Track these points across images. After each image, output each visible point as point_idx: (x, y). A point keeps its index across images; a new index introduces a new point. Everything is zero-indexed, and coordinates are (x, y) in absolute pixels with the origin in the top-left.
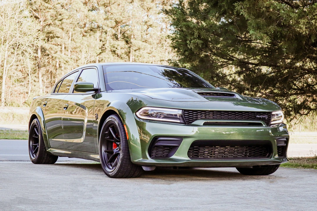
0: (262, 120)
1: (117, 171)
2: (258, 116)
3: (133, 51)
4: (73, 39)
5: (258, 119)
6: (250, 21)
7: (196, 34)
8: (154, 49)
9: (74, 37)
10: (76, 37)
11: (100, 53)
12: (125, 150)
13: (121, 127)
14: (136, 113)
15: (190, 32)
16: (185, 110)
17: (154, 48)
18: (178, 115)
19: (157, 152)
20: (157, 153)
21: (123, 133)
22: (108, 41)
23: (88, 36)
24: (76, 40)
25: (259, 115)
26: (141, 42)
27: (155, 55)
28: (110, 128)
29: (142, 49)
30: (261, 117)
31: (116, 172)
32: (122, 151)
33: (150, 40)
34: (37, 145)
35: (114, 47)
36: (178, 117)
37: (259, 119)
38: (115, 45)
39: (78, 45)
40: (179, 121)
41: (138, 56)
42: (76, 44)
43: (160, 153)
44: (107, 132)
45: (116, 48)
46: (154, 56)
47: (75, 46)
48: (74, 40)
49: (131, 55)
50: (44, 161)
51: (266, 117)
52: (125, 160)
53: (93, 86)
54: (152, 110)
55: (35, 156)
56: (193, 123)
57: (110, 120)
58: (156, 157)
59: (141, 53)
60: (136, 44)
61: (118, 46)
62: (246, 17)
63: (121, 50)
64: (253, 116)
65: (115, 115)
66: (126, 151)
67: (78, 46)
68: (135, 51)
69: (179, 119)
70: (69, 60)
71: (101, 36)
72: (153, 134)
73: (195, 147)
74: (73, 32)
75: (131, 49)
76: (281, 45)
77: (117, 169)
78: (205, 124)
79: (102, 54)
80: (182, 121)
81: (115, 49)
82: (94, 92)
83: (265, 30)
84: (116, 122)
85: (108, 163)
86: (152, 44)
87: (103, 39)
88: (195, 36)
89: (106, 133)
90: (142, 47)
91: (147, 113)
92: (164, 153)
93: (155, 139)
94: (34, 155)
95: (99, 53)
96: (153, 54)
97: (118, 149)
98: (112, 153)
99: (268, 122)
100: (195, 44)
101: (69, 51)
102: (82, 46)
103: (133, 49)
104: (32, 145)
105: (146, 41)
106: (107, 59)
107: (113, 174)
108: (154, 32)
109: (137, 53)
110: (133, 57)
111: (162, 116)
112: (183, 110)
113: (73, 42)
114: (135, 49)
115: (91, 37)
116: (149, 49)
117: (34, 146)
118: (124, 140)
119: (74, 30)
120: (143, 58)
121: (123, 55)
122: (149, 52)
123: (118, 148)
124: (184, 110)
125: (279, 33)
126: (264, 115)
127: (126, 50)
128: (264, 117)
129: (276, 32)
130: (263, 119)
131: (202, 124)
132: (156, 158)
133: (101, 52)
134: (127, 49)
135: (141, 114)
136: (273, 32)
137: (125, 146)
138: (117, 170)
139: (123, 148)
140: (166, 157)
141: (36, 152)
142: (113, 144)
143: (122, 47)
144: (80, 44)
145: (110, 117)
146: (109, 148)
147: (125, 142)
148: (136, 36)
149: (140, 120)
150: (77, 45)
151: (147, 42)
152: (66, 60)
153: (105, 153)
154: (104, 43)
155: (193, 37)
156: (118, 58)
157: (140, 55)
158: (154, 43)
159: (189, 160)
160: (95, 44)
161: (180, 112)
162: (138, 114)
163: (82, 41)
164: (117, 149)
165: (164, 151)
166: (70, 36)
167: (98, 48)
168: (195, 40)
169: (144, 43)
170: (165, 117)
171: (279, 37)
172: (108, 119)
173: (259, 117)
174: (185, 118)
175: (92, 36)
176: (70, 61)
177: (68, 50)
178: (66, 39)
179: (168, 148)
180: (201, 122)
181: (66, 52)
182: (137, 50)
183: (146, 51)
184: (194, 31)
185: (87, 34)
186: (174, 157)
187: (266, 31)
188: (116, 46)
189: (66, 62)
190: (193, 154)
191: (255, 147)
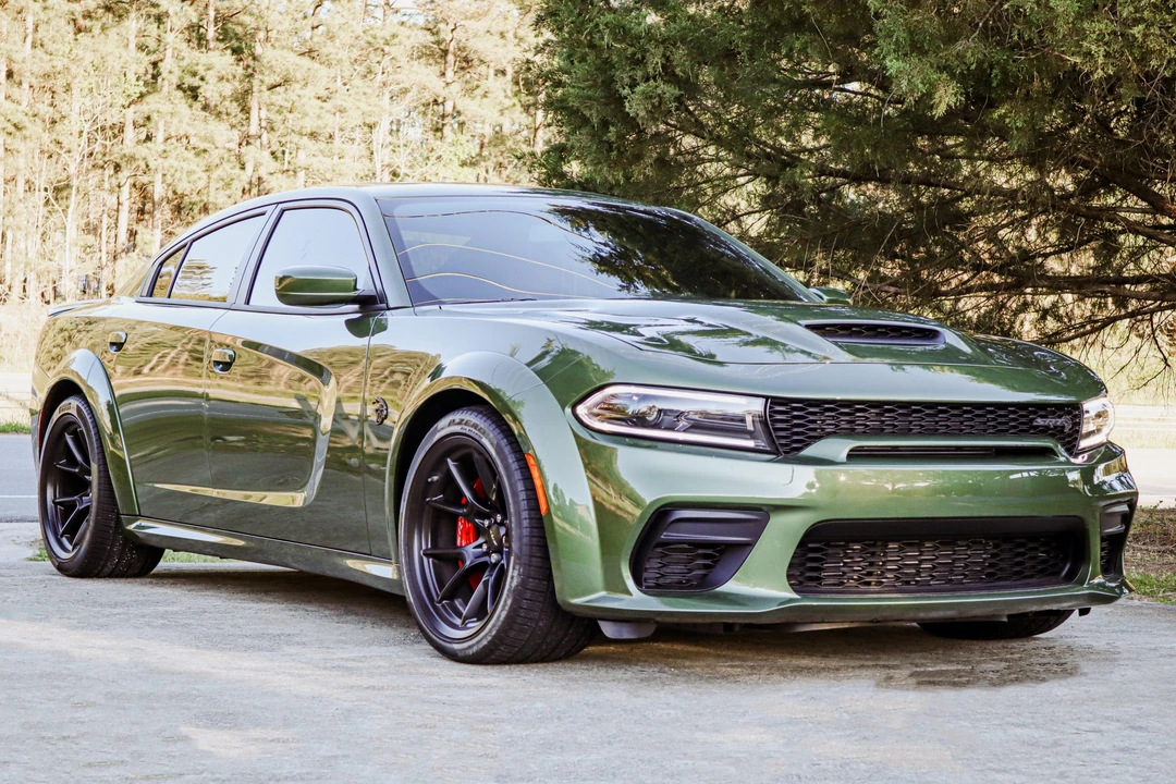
0: (1053, 435)
1: (489, 638)
2: (1040, 422)
3: (264, 88)
4: (39, 42)
5: (1041, 431)
6: (885, 21)
7: (655, 60)
8: (339, 83)
9: (45, 34)
10: (52, 33)
11: (142, 96)
12: (531, 556)
13: (510, 461)
14: (574, 408)
15: (630, 50)
16: (774, 401)
17: (339, 78)
18: (749, 419)
19: (664, 565)
20: (662, 571)
21: (520, 486)
22: (169, 52)
23: (96, 31)
24: (50, 46)
25: (1042, 417)
26: (295, 55)
27: (345, 104)
28: (449, 460)
29: (297, 82)
30: (1051, 422)
31: (485, 642)
32: (518, 558)
33: (328, 49)
34: (74, 501)
35: (194, 74)
36: (750, 427)
37: (1044, 432)
38: (197, 64)
39: (59, 64)
40: (750, 444)
41: (281, 107)
42: (50, 60)
43: (675, 571)
44: (435, 478)
45: (202, 79)
46: (340, 111)
47: (48, 68)
48: (42, 45)
49: (253, 103)
50: (110, 567)
51: (1064, 421)
52: (528, 595)
53: (353, 283)
54: (644, 398)
55: (70, 547)
56: (807, 452)
57: (457, 429)
58: (658, 586)
59: (296, 98)
60: (274, 63)
61: (208, 69)
62: (872, 6)
63: (219, 84)
64: (1023, 420)
65: (480, 413)
66: (534, 559)
67: (60, 68)
68: (272, 88)
69: (752, 435)
70: (26, 121)
71: (142, 33)
72: (650, 495)
73: (810, 545)
74: (43, 16)
75: (256, 82)
76: (1000, 116)
77: (490, 631)
78: (855, 456)
79: (148, 99)
80: (762, 444)
81: (195, 82)
82: (356, 307)
83: (941, 57)
84: (485, 441)
85: (440, 602)
86: (334, 62)
87: (152, 44)
88: (650, 70)
89: (432, 482)
90: (299, 76)
91: (621, 411)
92: (690, 571)
93: (662, 515)
94: (64, 540)
95: (138, 95)
96: (338, 100)
97: (485, 547)
98: (460, 558)
99: (1069, 442)
100: (651, 97)
101: (25, 86)
102: (73, 68)
103: (262, 81)
104: (53, 502)
105: (310, 53)
106: (168, 118)
107: (470, 647)
108: (344, 21)
109: (279, 97)
110: (264, 114)
111: (683, 423)
112: (767, 398)
113: (39, 52)
114: (270, 80)
115: (107, 35)
116: (324, 83)
117: (59, 503)
118: (525, 514)
119: (45, 8)
120: (300, 116)
121: (227, 103)
122: (324, 93)
123: (481, 540)
124: (772, 398)
125: (995, 71)
126: (1060, 417)
127: (237, 84)
128: (1059, 422)
129: (986, 65)
130: (1056, 433)
131: (843, 456)
132: (657, 589)
133: (144, 90)
134: (241, 81)
135: (596, 410)
136: (973, 67)
137: (530, 541)
138: (494, 633)
139: (520, 548)
140: (698, 586)
141: (72, 531)
142: (461, 526)
143: (224, 73)
144: (66, 61)
145: (457, 416)
146: (442, 542)
147: (530, 523)
148: (274, 32)
149: (593, 437)
150: (55, 63)
151: (315, 54)
152: (16, 121)
153: (425, 559)
154: (153, 58)
155: (640, 73)
156: (207, 114)
157: (289, 105)
158: (339, 61)
159: (791, 600)
160: (122, 60)
161: (758, 406)
162: (581, 410)
163: (74, 51)
164: (480, 546)
165: (690, 562)
166: (30, 30)
167: (131, 77)
168: (651, 82)
169: (305, 61)
170: (696, 427)
171: (998, 85)
172: (445, 427)
173: (1042, 423)
174: (776, 430)
175: (112, 33)
176: (28, 125)
177: (20, 83)
178: (15, 43)
179: (709, 552)
180: (839, 448)
181: (15, 89)
182: (280, 85)
183: (310, 92)
184: (647, 51)
185: (94, 22)
186: (731, 586)
187: (947, 60)
188: (201, 71)
189: (12, 129)
190: (802, 574)
191: (1023, 541)
